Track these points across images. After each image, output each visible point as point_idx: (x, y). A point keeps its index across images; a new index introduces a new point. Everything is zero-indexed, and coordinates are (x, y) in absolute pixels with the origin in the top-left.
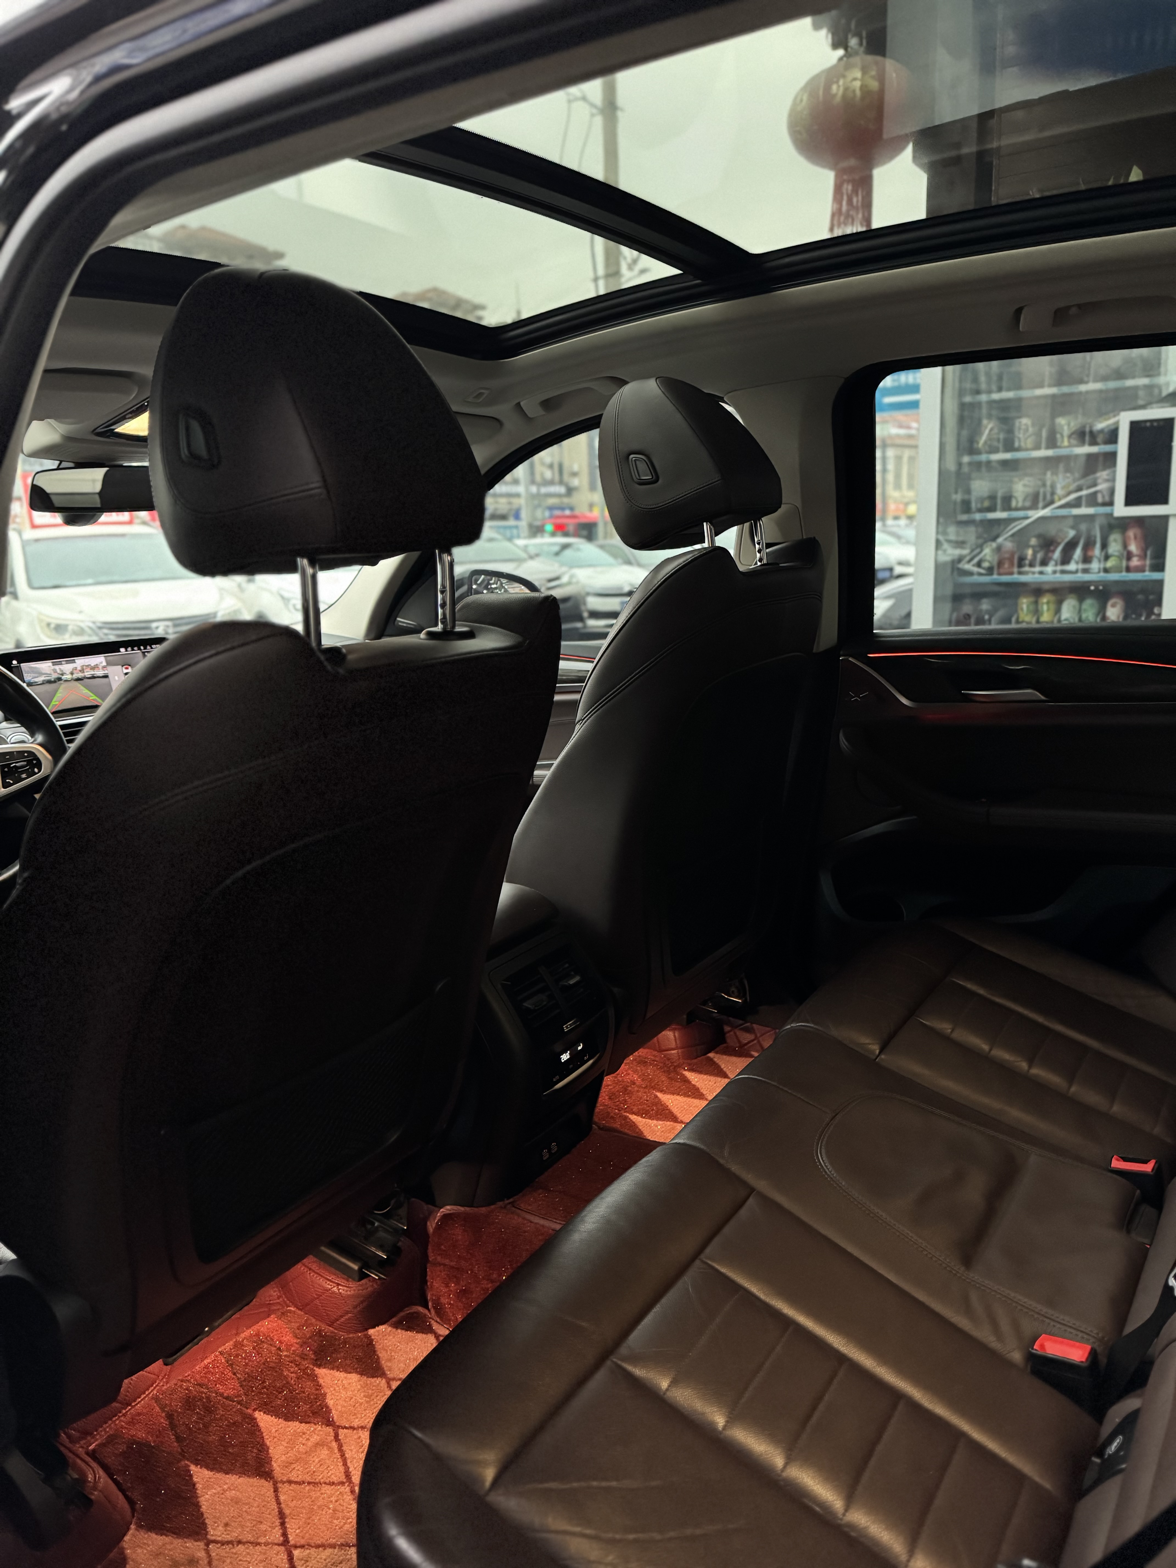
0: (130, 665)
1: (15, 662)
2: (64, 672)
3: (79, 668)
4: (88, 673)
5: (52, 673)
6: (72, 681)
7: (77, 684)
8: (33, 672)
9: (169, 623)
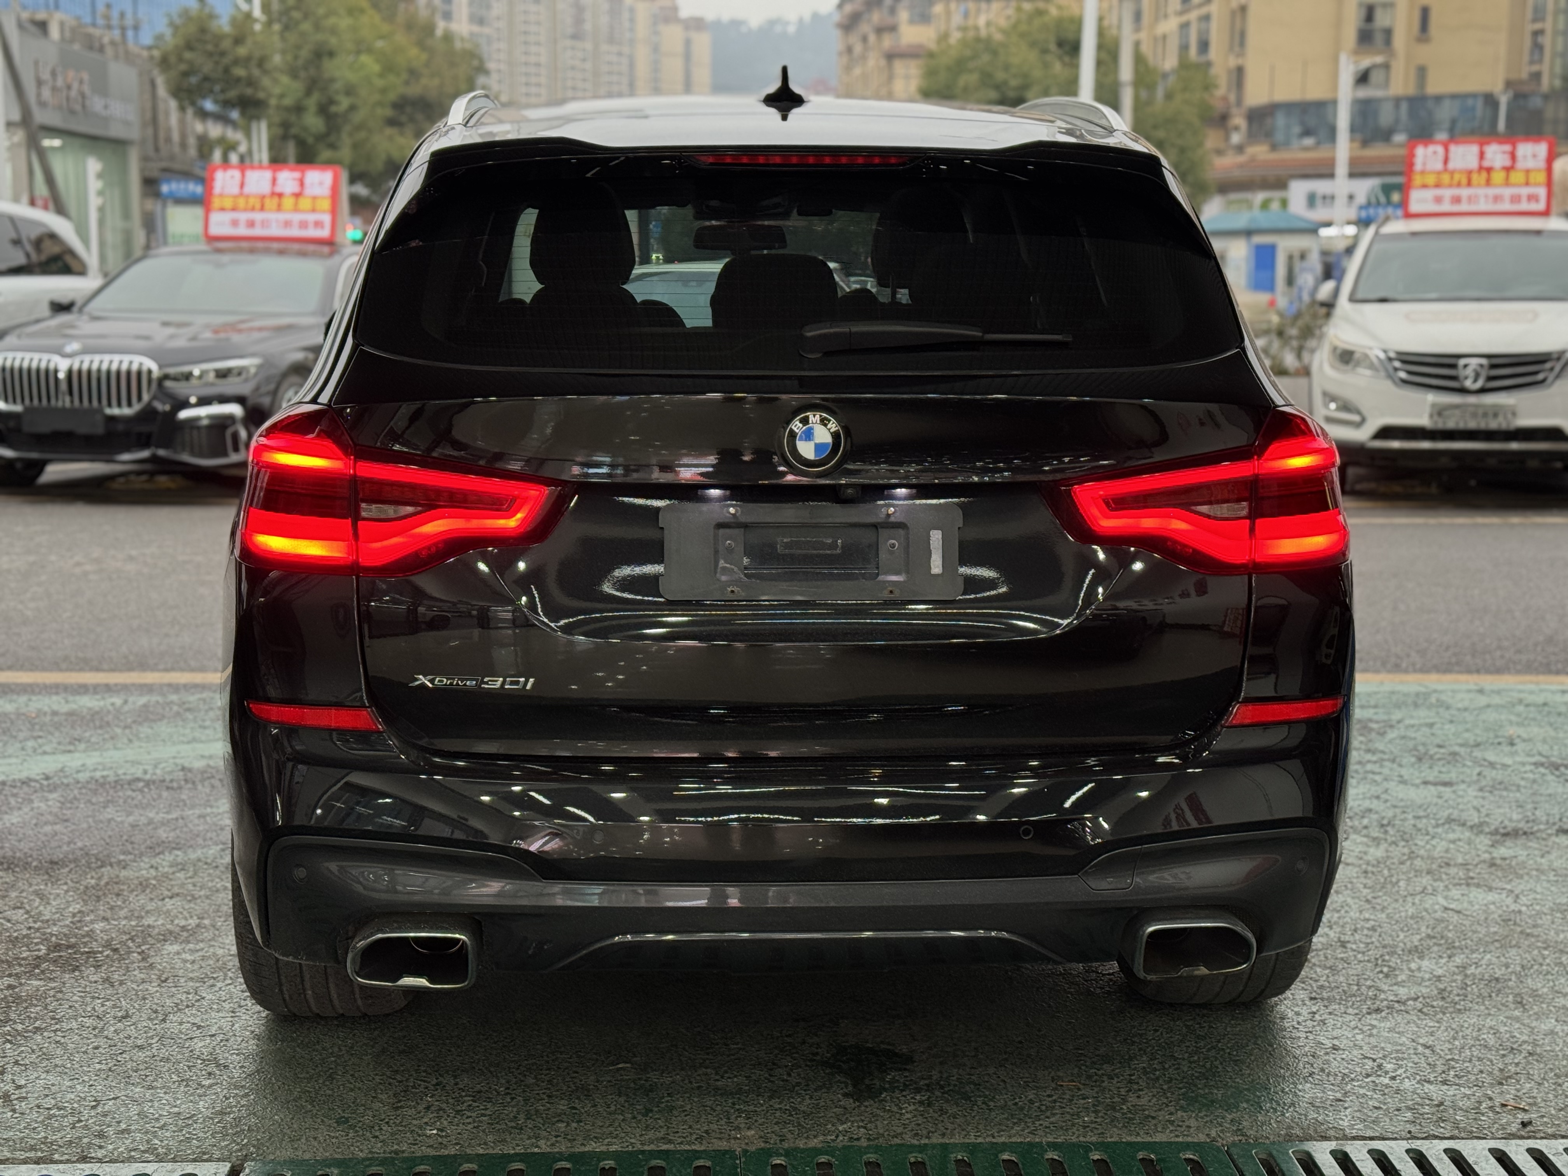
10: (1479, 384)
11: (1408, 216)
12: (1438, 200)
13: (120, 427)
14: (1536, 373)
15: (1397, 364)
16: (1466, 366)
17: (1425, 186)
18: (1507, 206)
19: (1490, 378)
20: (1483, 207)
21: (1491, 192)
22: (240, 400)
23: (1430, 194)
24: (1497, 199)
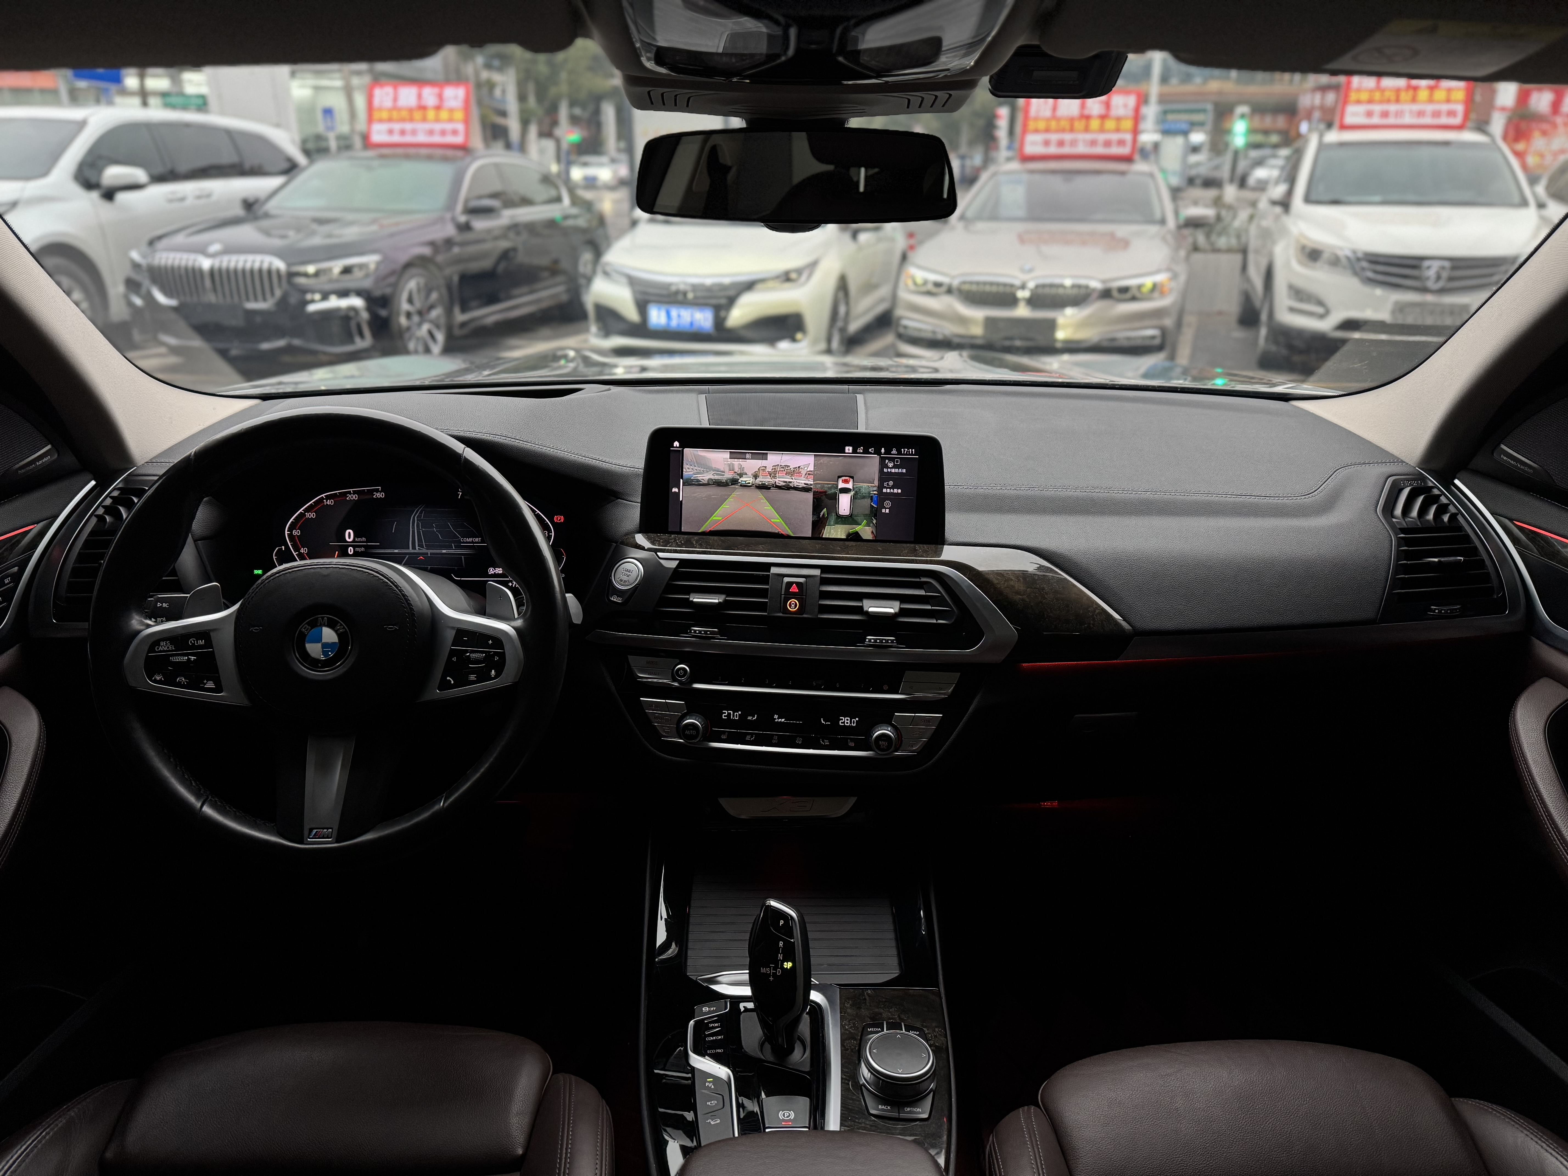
0: (852, 477)
1: (676, 444)
2: (745, 471)
3: (769, 469)
4: (780, 480)
5: (727, 470)
6: (753, 489)
7: (759, 494)
8: (700, 464)
9: (1447, 264)
10: (1440, 284)
11: (1343, 127)
12: (1369, 114)
13: (258, 319)
14: (1491, 275)
15: (1365, 264)
16: (1429, 268)
17: (1359, 102)
18: (1428, 120)
19: (1451, 279)
20: (1407, 120)
21: (1416, 107)
22: (359, 293)
23: (1361, 109)
24: (1421, 114)
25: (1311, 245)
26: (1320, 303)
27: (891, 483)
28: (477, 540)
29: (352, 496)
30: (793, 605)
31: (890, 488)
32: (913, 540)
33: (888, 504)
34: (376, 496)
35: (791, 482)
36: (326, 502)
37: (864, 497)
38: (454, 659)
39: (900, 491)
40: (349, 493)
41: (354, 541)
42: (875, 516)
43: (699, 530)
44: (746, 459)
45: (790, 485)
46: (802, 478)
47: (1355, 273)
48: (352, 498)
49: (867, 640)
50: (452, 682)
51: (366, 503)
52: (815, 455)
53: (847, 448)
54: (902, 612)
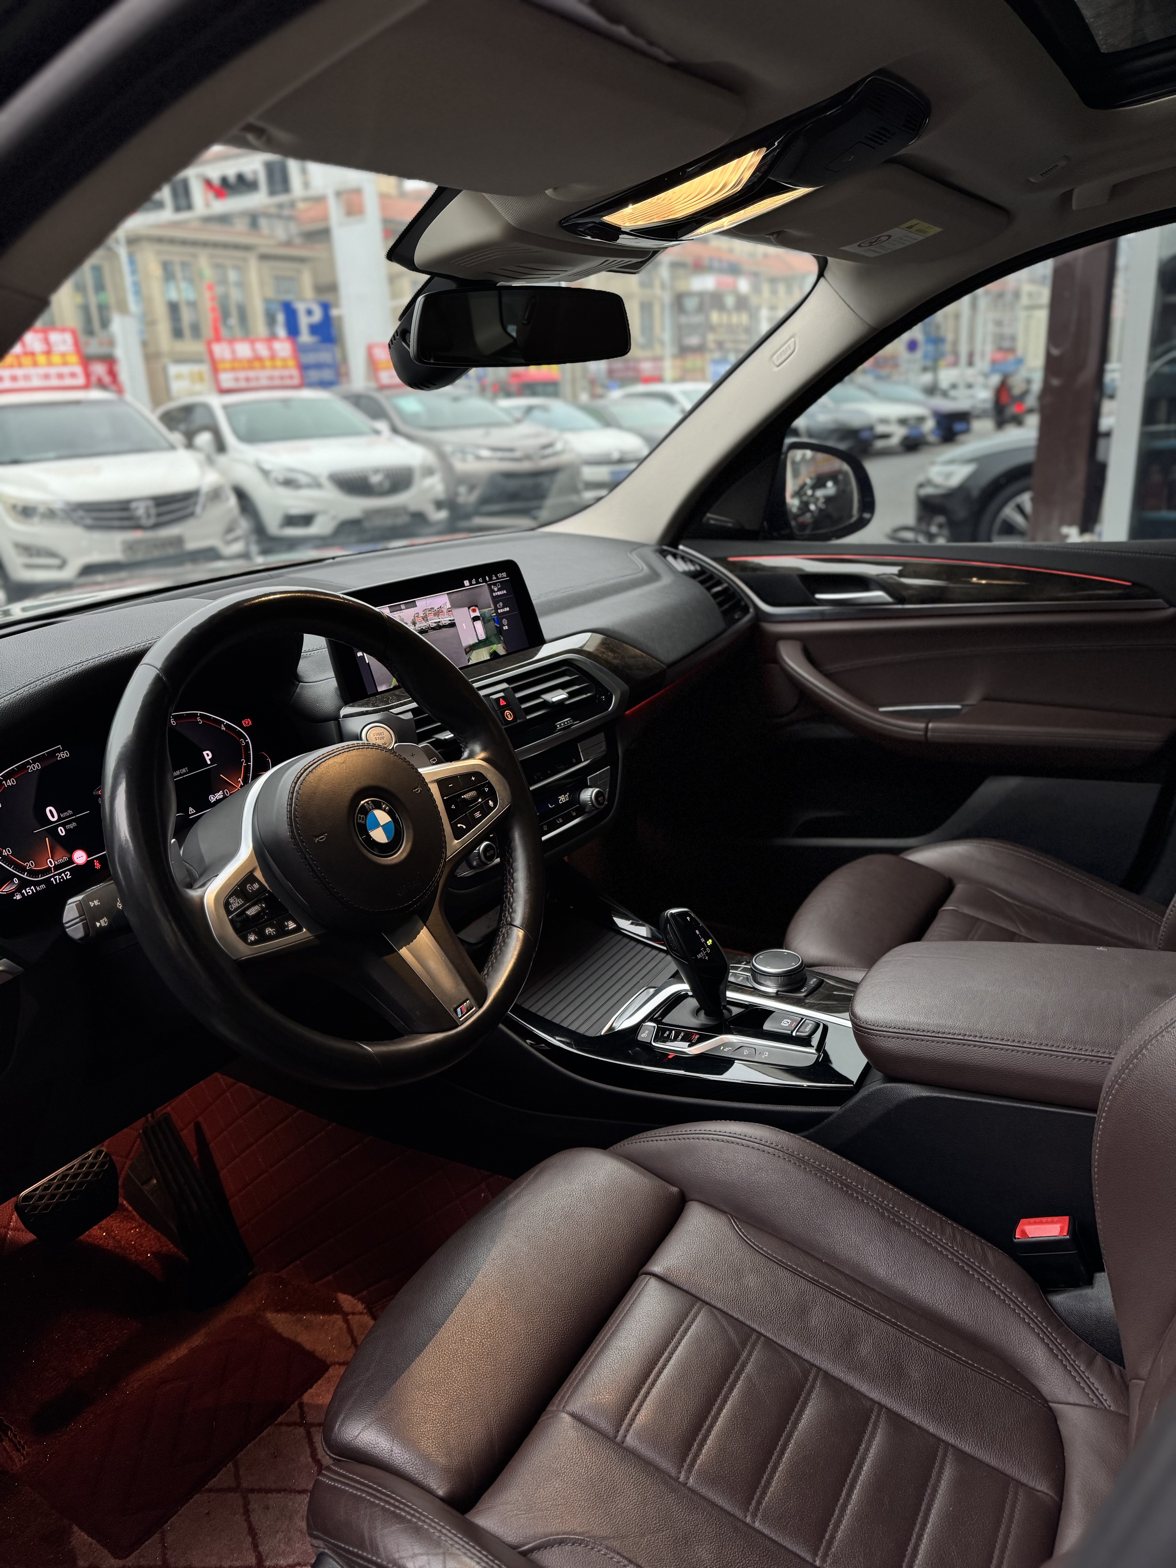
0: (476, 606)
4: (433, 621)
15: (80, 513)
16: (137, 508)
19: (159, 515)
25: (20, 504)
26: (52, 554)
27: (501, 604)
28: (184, 770)
29: (33, 766)
30: (509, 716)
31: (502, 608)
32: (528, 646)
33: (505, 621)
34: (60, 757)
35: (439, 622)
36: (6, 784)
37: (489, 621)
38: (453, 807)
39: (508, 609)
40: (28, 763)
41: (60, 819)
42: (501, 634)
43: (391, 685)
44: (401, 610)
45: (440, 624)
46: (445, 616)
47: (76, 522)
48: (34, 768)
49: (558, 726)
50: (464, 827)
51: (51, 769)
52: (447, 594)
53: (465, 582)
54: (571, 695)
